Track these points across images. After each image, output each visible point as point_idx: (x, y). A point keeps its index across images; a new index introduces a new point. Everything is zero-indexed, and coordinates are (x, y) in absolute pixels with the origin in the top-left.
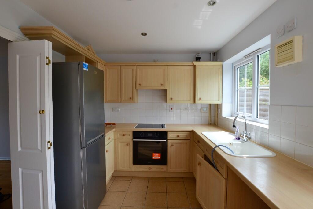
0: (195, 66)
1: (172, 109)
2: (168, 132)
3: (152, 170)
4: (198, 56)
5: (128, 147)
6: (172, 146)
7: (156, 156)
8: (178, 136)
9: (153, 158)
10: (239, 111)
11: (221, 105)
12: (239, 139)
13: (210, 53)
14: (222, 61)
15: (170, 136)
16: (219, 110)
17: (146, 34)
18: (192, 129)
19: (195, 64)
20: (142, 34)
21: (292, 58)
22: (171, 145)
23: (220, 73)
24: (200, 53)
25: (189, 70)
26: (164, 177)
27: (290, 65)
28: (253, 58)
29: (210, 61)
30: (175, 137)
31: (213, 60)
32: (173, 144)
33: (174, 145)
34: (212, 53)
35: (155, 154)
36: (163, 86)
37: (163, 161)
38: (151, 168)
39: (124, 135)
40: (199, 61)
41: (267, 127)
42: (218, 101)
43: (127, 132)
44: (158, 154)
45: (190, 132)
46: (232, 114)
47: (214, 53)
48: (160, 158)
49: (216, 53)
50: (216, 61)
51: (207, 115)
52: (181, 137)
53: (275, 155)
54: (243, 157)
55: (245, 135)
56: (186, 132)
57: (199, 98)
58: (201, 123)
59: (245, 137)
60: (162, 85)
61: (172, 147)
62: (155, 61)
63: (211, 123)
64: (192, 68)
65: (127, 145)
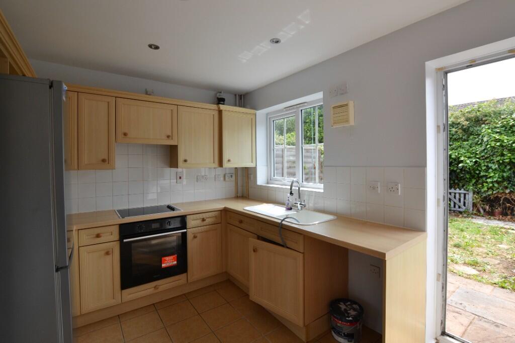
0: (220, 112)
1: (180, 178)
2: (187, 216)
3: (161, 288)
4: (219, 95)
5: (109, 258)
6: (195, 237)
7: (169, 262)
8: (203, 220)
9: (163, 265)
10: (277, 176)
11: (255, 169)
12: (291, 209)
13: (236, 95)
14: (255, 108)
15: (191, 222)
16: (252, 176)
17: (157, 48)
18: (224, 206)
19: (221, 109)
20: (150, 46)
21: (347, 121)
22: (192, 236)
23: (253, 124)
24: (222, 92)
25: (212, 116)
26: (181, 295)
27: (344, 127)
28: (296, 112)
29: (236, 105)
30: (199, 222)
31: (240, 106)
32: (196, 235)
33: (198, 235)
34: (239, 95)
35: (167, 258)
36: (171, 138)
37: (182, 267)
38: (159, 286)
39: (98, 236)
40: (223, 104)
41: (322, 191)
42: (252, 164)
43: (104, 228)
44: (171, 257)
45: (221, 211)
46: (268, 180)
47: (241, 96)
48: (175, 262)
49: (244, 95)
50: (244, 106)
51: (233, 184)
52: (208, 221)
53: (336, 217)
54: (315, 224)
55: (299, 203)
56: (216, 212)
57: (227, 160)
58: (224, 197)
59: (299, 205)
60: (168, 137)
61: (196, 239)
62: (147, 93)
63: (238, 195)
64: (216, 114)
65: (107, 253)
